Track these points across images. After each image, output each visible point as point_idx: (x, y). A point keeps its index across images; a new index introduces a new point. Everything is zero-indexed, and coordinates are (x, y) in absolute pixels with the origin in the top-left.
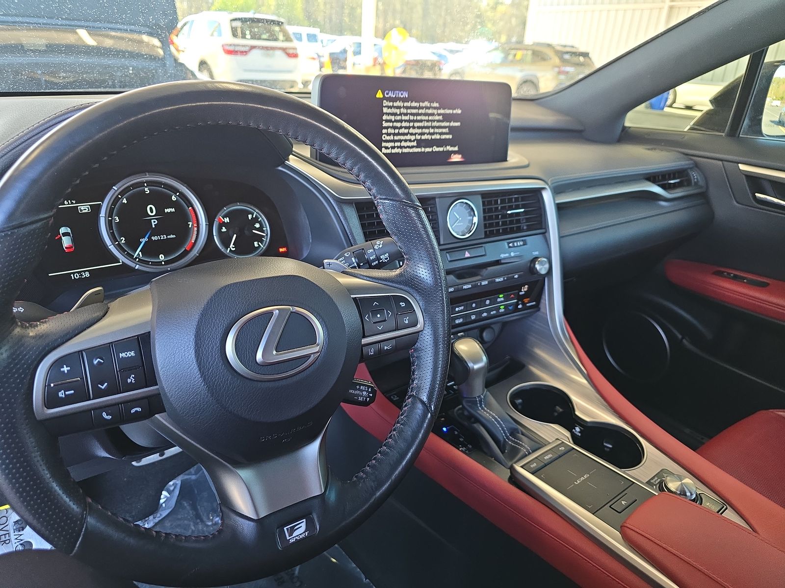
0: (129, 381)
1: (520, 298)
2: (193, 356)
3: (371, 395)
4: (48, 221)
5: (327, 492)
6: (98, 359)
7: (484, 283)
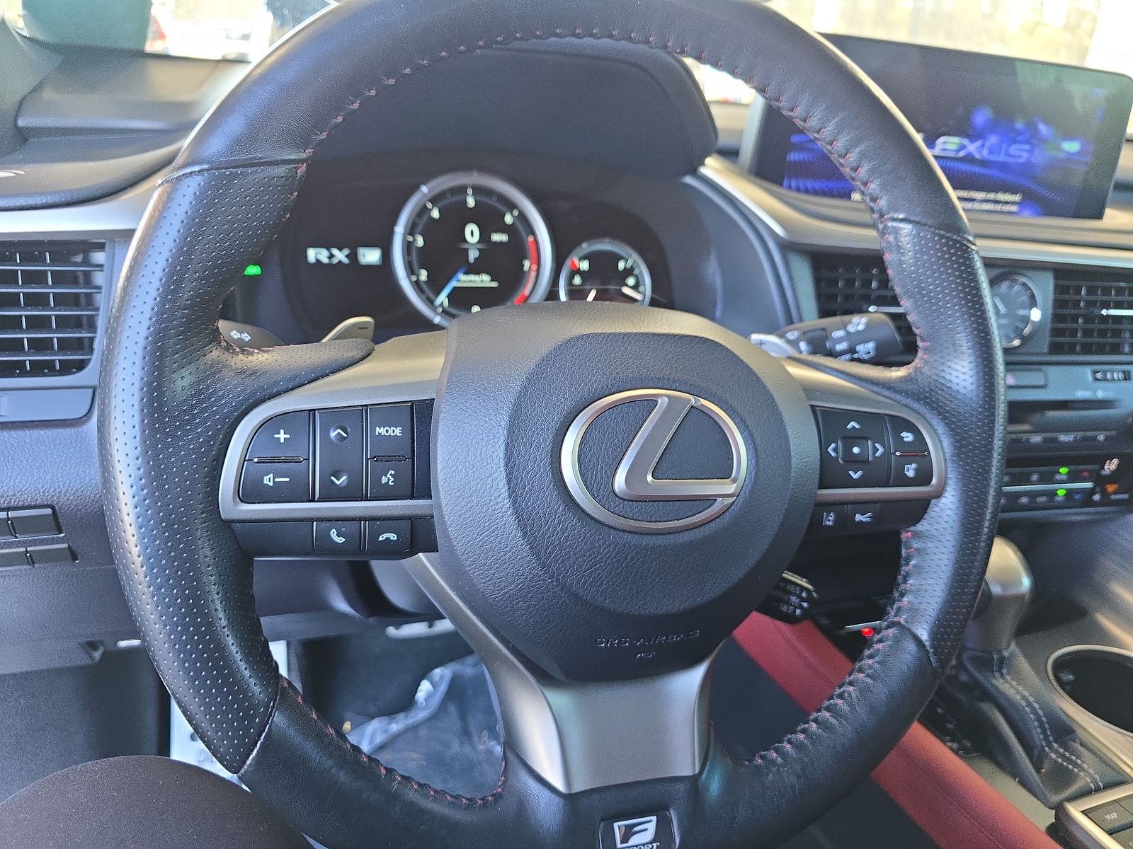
0: (384, 480)
1: (1101, 481)
2: (502, 456)
3: (805, 605)
4: (297, 169)
5: (704, 776)
6: (339, 431)
7: (1036, 439)
